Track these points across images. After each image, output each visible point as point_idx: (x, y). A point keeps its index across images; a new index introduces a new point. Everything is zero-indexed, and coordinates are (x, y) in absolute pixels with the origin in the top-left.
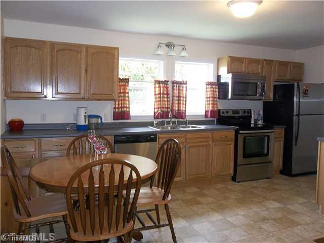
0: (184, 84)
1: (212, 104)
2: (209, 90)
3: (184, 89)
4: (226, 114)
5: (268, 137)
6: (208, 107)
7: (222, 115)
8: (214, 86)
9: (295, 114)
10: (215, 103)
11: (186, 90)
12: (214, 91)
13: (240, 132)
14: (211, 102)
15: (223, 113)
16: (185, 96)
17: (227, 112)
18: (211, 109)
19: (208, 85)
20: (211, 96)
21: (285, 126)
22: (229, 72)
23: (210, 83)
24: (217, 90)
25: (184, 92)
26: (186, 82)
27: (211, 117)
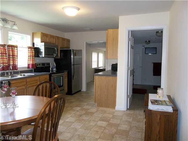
0: (16, 47)
1: (32, 60)
2: (30, 51)
3: (16, 50)
5: (63, 76)
6: (29, 62)
7: (37, 66)
8: (32, 49)
9: (72, 64)
10: (34, 59)
11: (17, 52)
12: (32, 52)
13: (52, 75)
14: (31, 59)
16: (16, 55)
17: (40, 65)
18: (32, 63)
19: (29, 48)
20: (31, 55)
21: (68, 71)
22: (42, 42)
23: (30, 47)
24: (34, 52)
25: (16, 53)
26: (17, 45)
27: (32, 68)
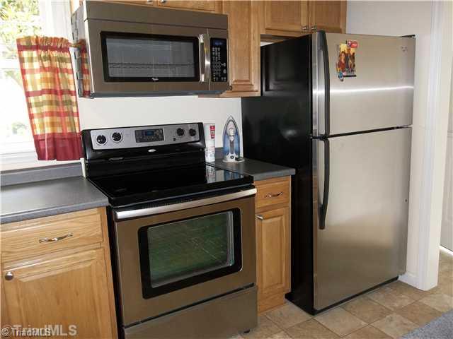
1: (50, 114)
2: (37, 65)
4: (111, 144)
9: (316, 133)
12: (54, 70)
14: (45, 109)
15: (102, 139)
17: (117, 137)
20: (45, 86)
